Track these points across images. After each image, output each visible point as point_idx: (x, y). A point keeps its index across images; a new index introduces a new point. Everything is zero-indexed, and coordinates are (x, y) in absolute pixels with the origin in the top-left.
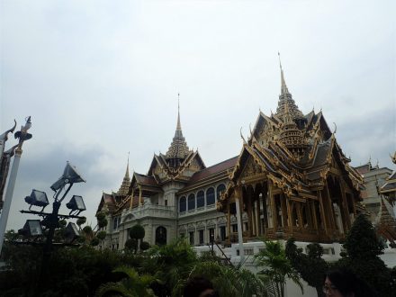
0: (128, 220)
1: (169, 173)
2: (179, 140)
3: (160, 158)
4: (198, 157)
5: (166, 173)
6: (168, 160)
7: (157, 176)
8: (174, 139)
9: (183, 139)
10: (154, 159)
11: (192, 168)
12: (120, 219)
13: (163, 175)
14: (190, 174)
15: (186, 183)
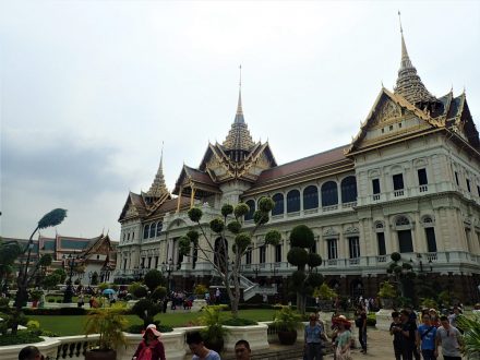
0: (174, 227)
1: (231, 169)
2: (239, 127)
3: (216, 148)
4: (267, 151)
5: (227, 169)
6: (227, 153)
7: (212, 172)
8: (233, 126)
9: (245, 126)
10: (209, 149)
11: (260, 164)
12: (160, 225)
13: (222, 171)
14: (258, 172)
15: (253, 184)
